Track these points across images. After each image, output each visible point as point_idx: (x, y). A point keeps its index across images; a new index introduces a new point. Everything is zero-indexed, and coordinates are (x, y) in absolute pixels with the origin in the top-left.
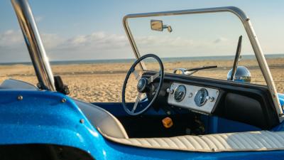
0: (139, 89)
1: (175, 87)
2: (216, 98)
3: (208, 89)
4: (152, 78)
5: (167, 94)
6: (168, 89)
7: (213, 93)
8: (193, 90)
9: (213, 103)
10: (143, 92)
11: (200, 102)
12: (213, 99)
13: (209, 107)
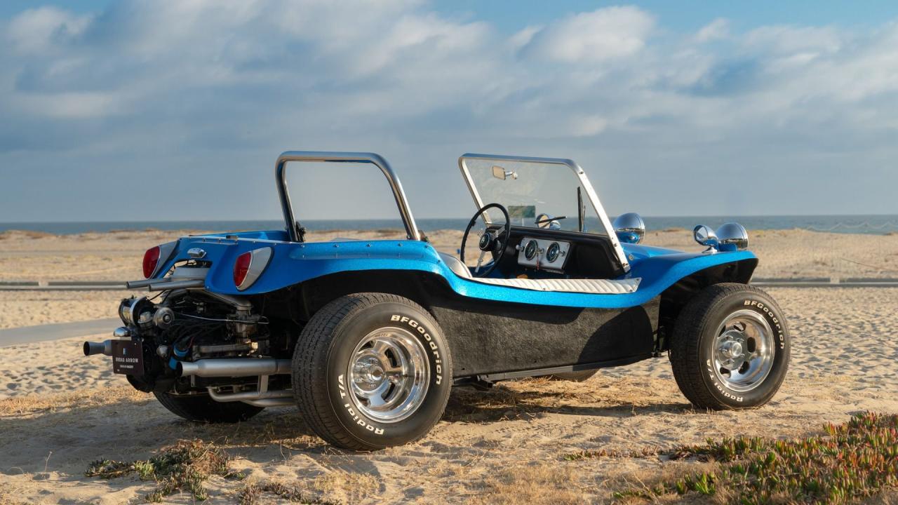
0: (482, 246)
1: (526, 242)
2: (567, 251)
3: (559, 243)
4: (497, 234)
5: (517, 252)
6: (517, 246)
7: (564, 246)
8: (544, 244)
9: (564, 258)
10: (487, 250)
11: (551, 257)
12: (564, 252)
13: (559, 263)
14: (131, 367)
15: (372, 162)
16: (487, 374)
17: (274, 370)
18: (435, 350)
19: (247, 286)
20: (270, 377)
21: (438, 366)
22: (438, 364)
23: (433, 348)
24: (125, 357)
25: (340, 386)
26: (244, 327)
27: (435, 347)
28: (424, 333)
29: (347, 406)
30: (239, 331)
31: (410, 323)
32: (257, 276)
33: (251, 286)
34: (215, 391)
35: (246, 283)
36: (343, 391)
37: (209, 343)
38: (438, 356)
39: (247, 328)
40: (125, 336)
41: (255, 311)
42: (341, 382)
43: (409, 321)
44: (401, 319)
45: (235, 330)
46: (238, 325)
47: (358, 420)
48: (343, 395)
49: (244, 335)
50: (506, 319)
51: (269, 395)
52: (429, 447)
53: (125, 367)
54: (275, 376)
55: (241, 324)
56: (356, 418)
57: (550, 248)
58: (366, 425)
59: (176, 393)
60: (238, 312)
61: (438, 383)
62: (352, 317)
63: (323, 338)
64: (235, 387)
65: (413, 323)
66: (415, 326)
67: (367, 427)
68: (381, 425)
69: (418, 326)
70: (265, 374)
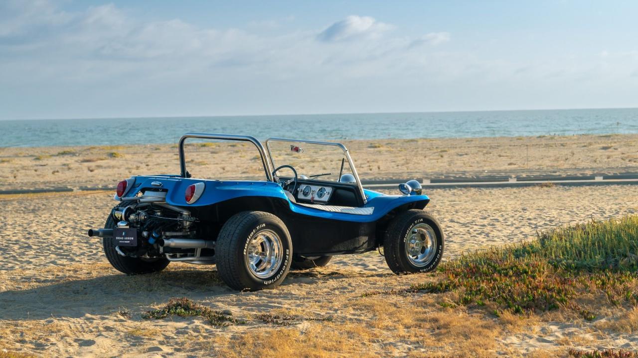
1: (303, 187)
3: (325, 187)
4: (289, 182)
6: (299, 189)
7: (329, 190)
8: (316, 189)
9: (329, 196)
11: (321, 196)
12: (329, 193)
13: (326, 198)
14: (128, 242)
15: (250, 141)
17: (205, 246)
19: (193, 202)
20: (202, 249)
24: (124, 237)
26: (188, 223)
32: (199, 197)
34: (170, 256)
35: (193, 200)
37: (169, 231)
40: (126, 226)
41: (192, 215)
45: (183, 224)
46: (184, 222)
51: (200, 259)
53: (124, 242)
54: (204, 249)
57: (319, 190)
59: (148, 257)
60: (183, 216)
64: (178, 255)
70: (199, 248)
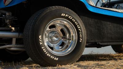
6: (113, 7)
16: (101, 42)
17: (18, 36)
18: (79, 29)
20: (16, 39)
21: (81, 35)
22: (80, 34)
23: (78, 28)
25: (40, 40)
27: (79, 27)
28: (75, 22)
29: (43, 48)
30: (6, 22)
31: (69, 17)
33: (9, 4)
35: (7, 3)
36: (41, 42)
38: (80, 31)
39: (9, 21)
42: (40, 38)
43: (69, 16)
44: (65, 15)
46: (6, 20)
47: (47, 54)
48: (41, 43)
49: (8, 23)
50: (108, 23)
51: (16, 46)
52: (76, 66)
55: (7, 19)
56: (47, 53)
58: (51, 56)
60: (6, 16)
61: (81, 41)
62: (45, 13)
63: (33, 21)
65: (70, 17)
66: (71, 18)
67: (51, 57)
68: (57, 57)
69: (72, 19)
70: (14, 37)
